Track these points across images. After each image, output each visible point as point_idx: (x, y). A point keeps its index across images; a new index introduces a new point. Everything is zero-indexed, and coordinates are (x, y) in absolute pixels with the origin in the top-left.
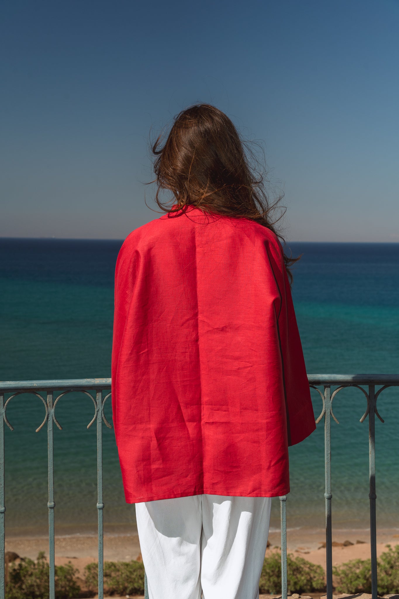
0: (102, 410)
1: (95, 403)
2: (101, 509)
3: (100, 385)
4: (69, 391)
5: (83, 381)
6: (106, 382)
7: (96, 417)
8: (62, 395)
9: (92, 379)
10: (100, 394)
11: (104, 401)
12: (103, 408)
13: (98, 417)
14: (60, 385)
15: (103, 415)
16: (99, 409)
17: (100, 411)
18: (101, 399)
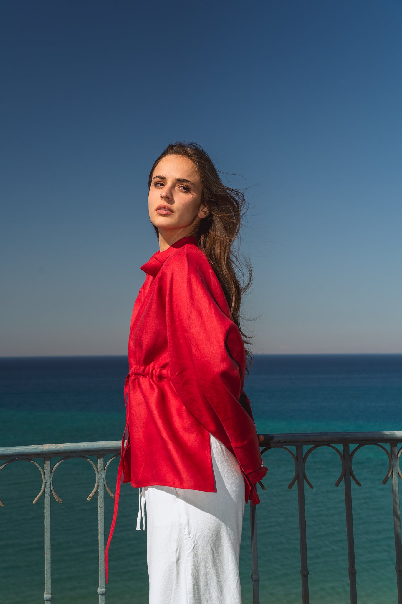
0: (51, 481)
1: (42, 473)
2: (49, 601)
3: (49, 451)
4: (12, 460)
5: (29, 448)
6: (56, 447)
7: (44, 490)
8: (4, 465)
9: (39, 445)
10: (49, 462)
11: (53, 470)
12: (51, 478)
13: (46, 490)
14: (3, 453)
15: (51, 488)
16: (47, 481)
17: (49, 483)
18: (49, 469)
